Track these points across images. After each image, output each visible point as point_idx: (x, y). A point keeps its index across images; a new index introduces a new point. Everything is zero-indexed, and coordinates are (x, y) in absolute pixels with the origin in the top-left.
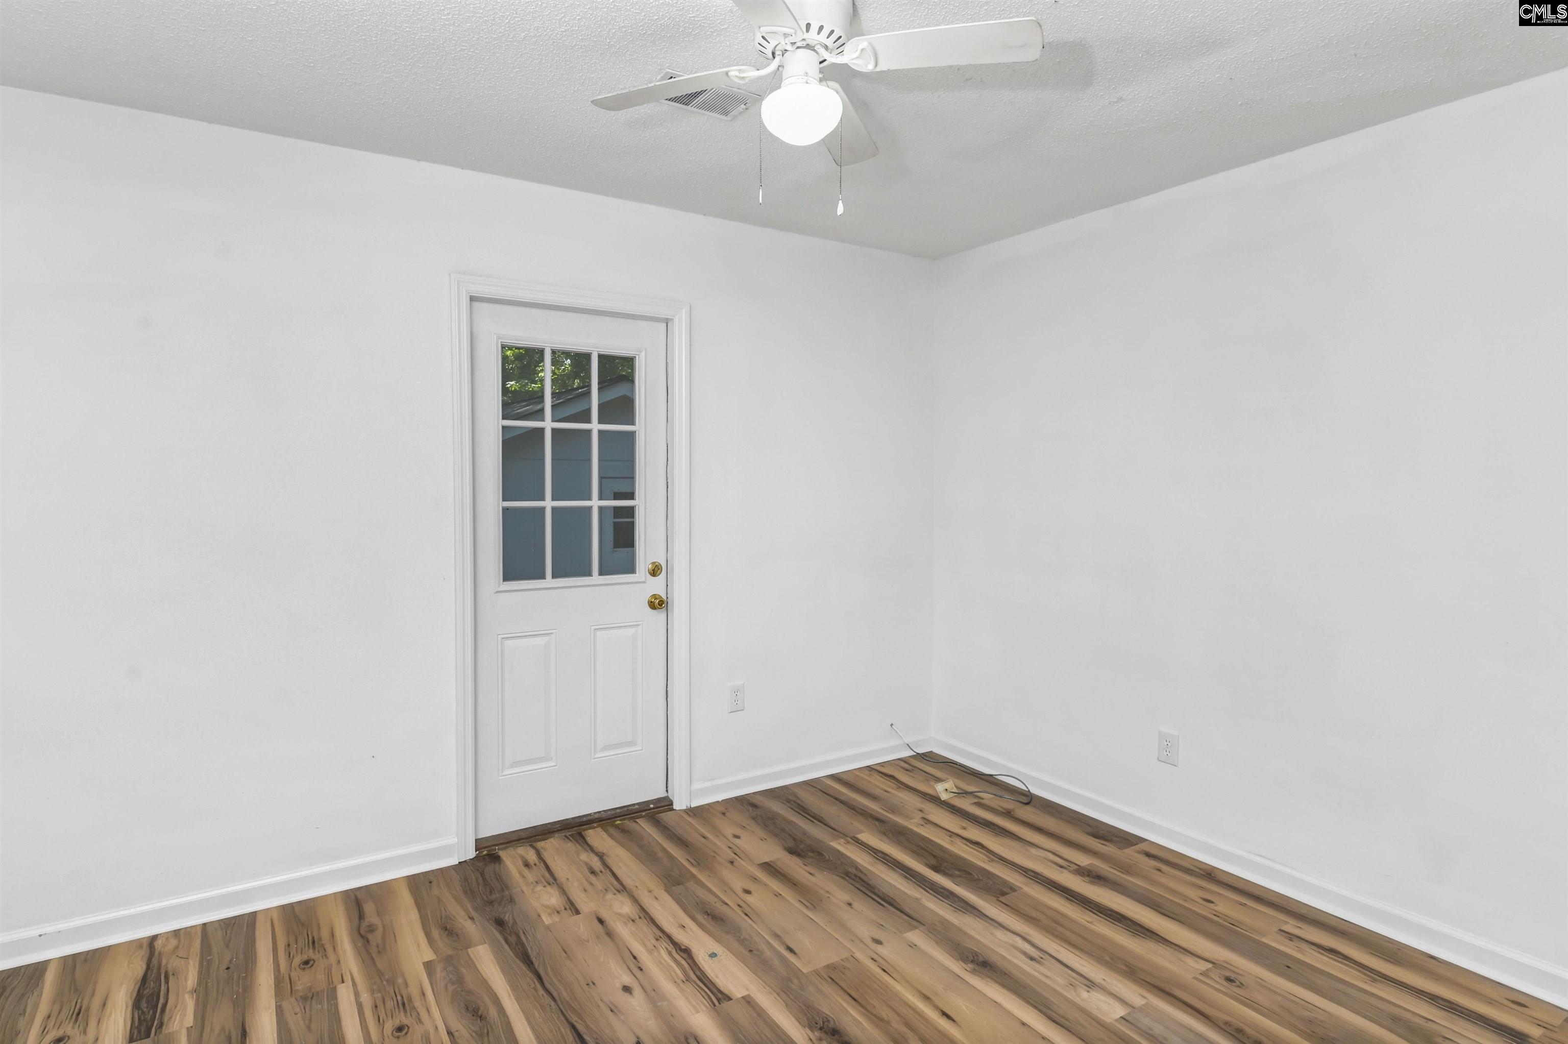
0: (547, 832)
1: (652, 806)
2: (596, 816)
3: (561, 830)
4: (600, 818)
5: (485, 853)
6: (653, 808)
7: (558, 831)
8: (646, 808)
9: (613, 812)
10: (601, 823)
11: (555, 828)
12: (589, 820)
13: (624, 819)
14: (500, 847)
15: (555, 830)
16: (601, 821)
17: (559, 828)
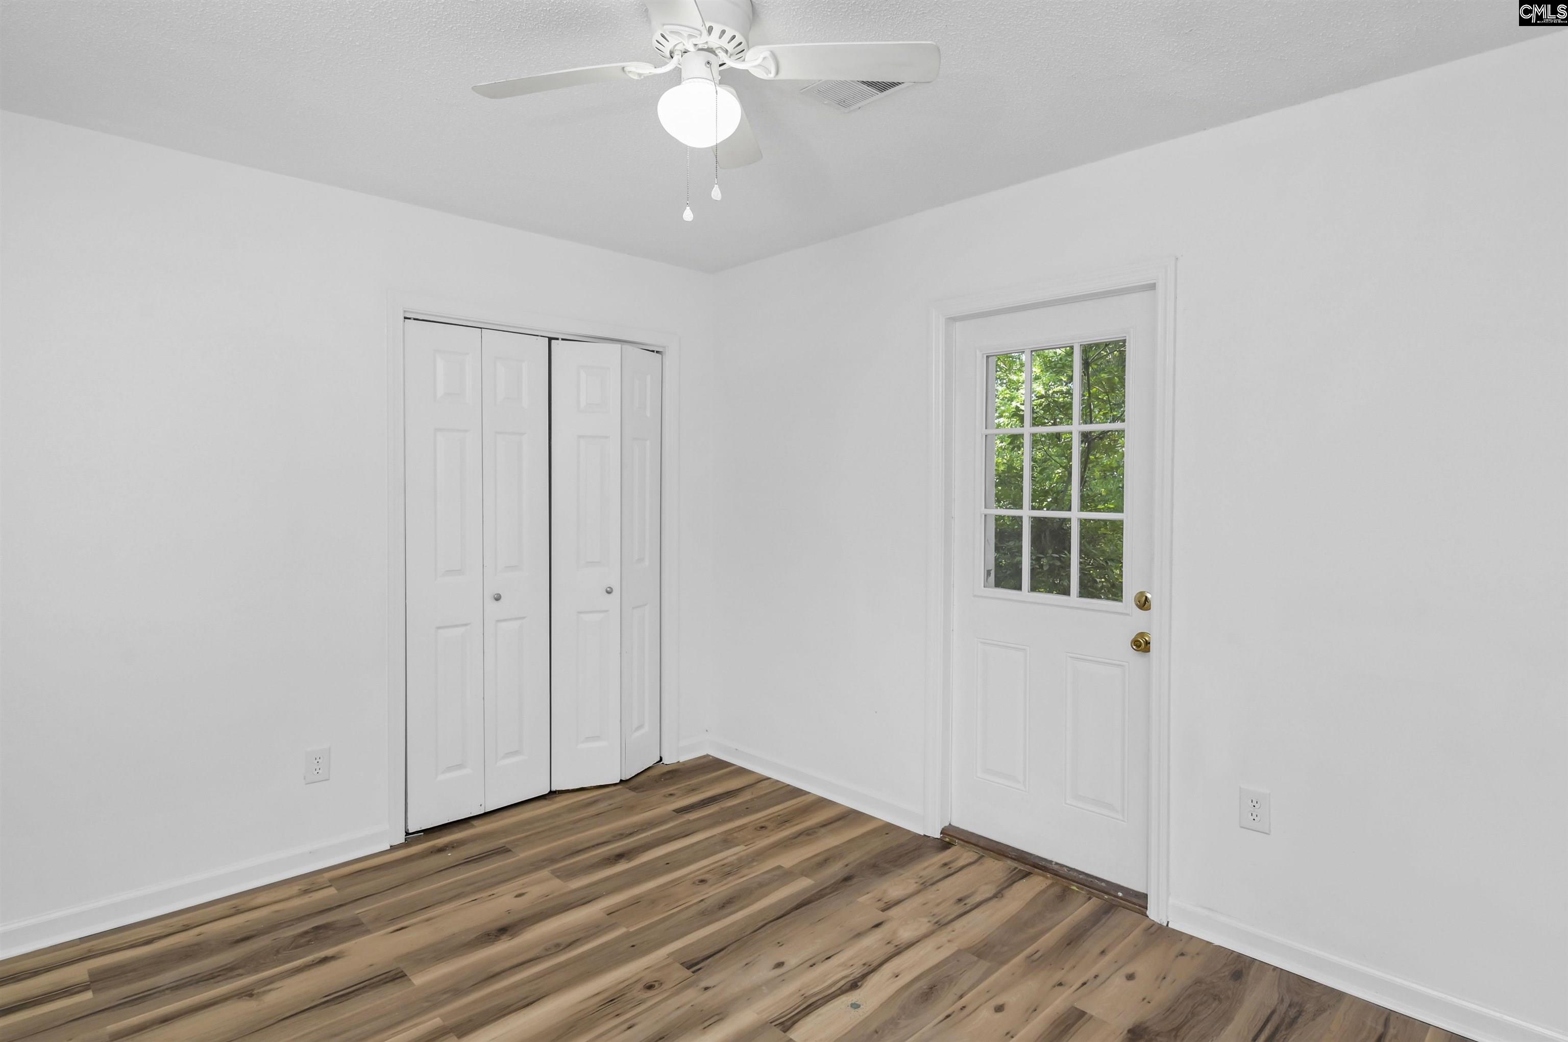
0: (1002, 853)
1: (1120, 894)
2: (1056, 867)
3: (1014, 859)
4: (1057, 871)
5: (947, 840)
6: (1121, 898)
7: (1012, 858)
8: (1112, 892)
9: (1075, 874)
10: (1055, 877)
11: (1010, 854)
12: (1044, 867)
13: (1082, 889)
14: (960, 842)
15: (1010, 856)
16: (1057, 875)
17: (1013, 857)
